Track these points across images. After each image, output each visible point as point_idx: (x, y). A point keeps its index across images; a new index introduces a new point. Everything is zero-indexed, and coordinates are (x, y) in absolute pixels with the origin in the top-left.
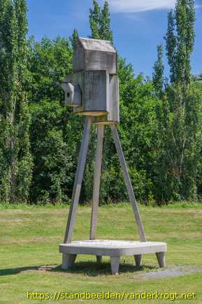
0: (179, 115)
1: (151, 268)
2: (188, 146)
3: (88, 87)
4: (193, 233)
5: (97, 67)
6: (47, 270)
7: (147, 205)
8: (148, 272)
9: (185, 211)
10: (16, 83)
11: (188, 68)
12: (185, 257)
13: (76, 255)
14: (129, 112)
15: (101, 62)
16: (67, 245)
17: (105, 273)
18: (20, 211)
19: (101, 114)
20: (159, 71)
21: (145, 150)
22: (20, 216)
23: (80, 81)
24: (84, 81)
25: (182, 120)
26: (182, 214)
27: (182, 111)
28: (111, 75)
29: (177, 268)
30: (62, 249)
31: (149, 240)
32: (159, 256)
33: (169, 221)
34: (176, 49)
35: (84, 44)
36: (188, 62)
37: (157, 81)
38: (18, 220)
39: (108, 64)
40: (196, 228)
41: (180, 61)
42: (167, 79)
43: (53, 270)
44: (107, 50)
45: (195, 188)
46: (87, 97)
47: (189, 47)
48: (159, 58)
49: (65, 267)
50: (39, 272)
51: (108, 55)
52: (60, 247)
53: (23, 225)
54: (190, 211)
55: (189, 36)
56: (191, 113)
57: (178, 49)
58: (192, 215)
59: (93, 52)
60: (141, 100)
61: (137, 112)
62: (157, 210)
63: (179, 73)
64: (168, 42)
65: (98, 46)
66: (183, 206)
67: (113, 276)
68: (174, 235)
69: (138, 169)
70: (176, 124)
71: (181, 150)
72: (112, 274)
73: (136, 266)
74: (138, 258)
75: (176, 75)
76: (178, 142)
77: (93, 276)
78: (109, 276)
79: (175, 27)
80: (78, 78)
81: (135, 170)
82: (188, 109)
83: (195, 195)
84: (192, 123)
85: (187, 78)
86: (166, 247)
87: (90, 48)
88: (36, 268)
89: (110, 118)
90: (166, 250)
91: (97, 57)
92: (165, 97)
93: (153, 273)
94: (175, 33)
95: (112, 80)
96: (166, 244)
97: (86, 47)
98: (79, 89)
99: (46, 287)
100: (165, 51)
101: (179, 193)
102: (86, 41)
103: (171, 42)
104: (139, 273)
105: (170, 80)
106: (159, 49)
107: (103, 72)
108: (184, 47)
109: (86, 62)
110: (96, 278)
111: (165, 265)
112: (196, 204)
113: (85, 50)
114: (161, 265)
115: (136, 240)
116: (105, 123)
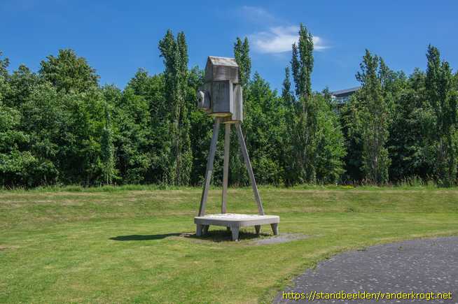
0: (302, 120)
1: (266, 235)
2: (310, 142)
3: (215, 94)
4: (311, 208)
5: (222, 78)
6: (185, 237)
7: (277, 186)
8: (263, 238)
9: (306, 191)
10: (180, 97)
11: (309, 84)
12: (298, 227)
13: (208, 226)
14: (267, 118)
15: (226, 74)
16: (201, 218)
17: (227, 240)
18: (181, 191)
19: (226, 115)
20: (287, 86)
21: (279, 146)
22: (181, 195)
23: (209, 89)
24: (212, 89)
25: (304, 123)
26: (303, 193)
27: (305, 115)
28: (234, 85)
29: (287, 235)
30: (196, 221)
31: (266, 214)
32: (274, 226)
33: (293, 199)
34: (299, 70)
35: (213, 61)
36: (308, 79)
37: (285, 93)
38: (179, 198)
39: (231, 75)
40: (313, 204)
41: (303, 79)
42: (292, 92)
43: (191, 236)
44: (230, 65)
45: (315, 174)
46: (214, 102)
47: (310, 69)
48: (287, 77)
49: (199, 234)
50: (180, 238)
51: (232, 69)
52: (195, 219)
53: (182, 202)
54: (310, 191)
55: (309, 61)
56: (311, 117)
57: (301, 70)
58: (311, 193)
59: (219, 67)
60: (276, 109)
61: (272, 117)
62: (285, 190)
63: (302, 87)
64: (293, 66)
65: (224, 62)
66: (305, 188)
67: (233, 242)
68: (296, 209)
69: (274, 160)
70: (300, 125)
71: (304, 145)
72: (232, 240)
73: (256, 233)
74: (257, 228)
75: (299, 90)
76: (302, 139)
77: (218, 242)
78: (230, 242)
79: (299, 55)
80: (208, 87)
81: (271, 161)
82: (310, 114)
83: (315, 179)
84: (313, 124)
85: (308, 91)
86: (279, 219)
87: (217, 64)
88: (178, 235)
89: (234, 118)
90: (278, 222)
91: (223, 71)
92: (292, 106)
93: (266, 240)
94: (299, 59)
95: (236, 88)
96: (278, 217)
97: (214, 63)
98: (208, 96)
99: (176, 250)
100: (291, 72)
101: (303, 177)
102: (214, 59)
103: (295, 65)
104: (255, 240)
105: (295, 93)
106: (287, 70)
107: (227, 82)
108: (306, 69)
109: (214, 74)
110: (219, 244)
111: (278, 233)
112: (315, 186)
113: (213, 65)
114: (275, 233)
115: (256, 214)
116: (231, 122)
